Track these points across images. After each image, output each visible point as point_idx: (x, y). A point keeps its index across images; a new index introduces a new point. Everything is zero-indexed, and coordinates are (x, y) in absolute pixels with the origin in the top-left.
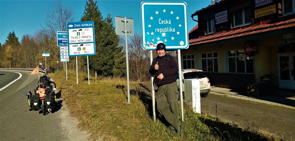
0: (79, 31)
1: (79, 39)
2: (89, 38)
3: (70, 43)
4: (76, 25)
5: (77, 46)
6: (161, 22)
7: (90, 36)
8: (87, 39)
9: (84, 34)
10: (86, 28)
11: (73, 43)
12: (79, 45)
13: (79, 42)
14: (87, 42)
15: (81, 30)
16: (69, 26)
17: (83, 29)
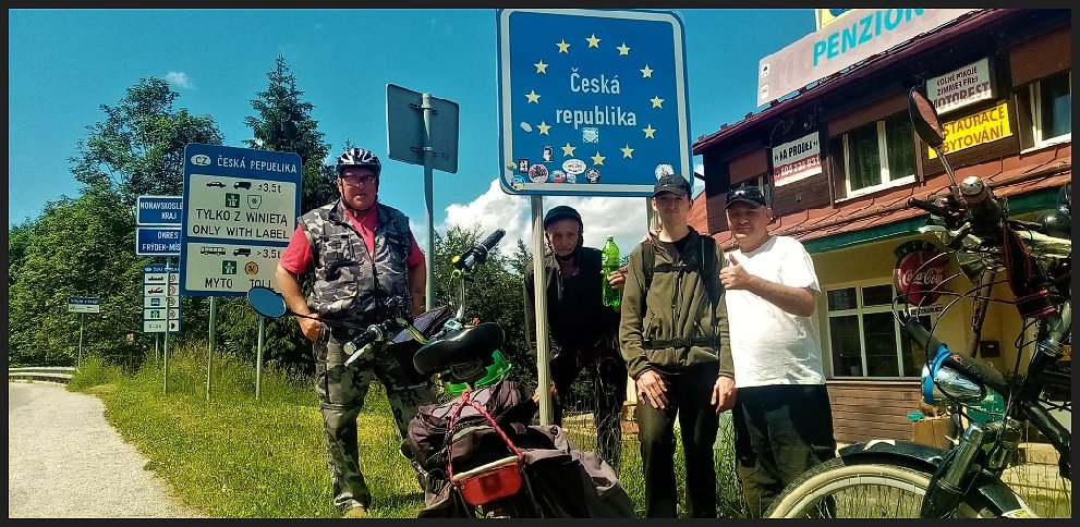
0: (236, 187)
1: (232, 224)
2: (275, 227)
3: (190, 234)
4: (225, 162)
5: (224, 253)
6: (578, 82)
7: (280, 218)
8: (270, 227)
9: (256, 206)
10: (270, 183)
11: (204, 235)
12: (231, 249)
13: (234, 237)
14: (266, 239)
15: (247, 185)
16: (193, 160)
17: (255, 183)
